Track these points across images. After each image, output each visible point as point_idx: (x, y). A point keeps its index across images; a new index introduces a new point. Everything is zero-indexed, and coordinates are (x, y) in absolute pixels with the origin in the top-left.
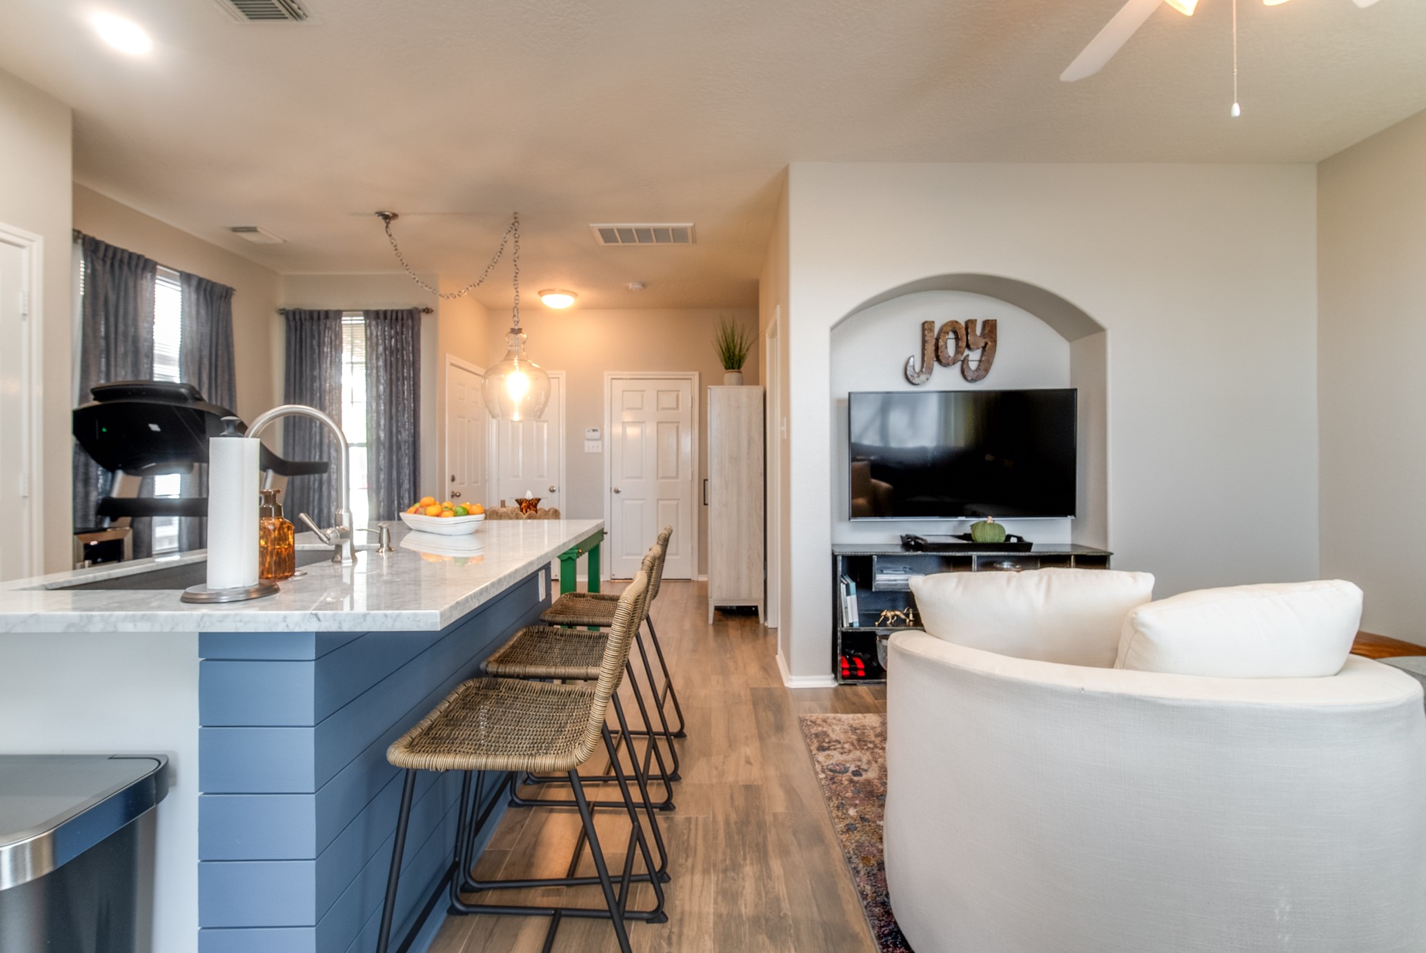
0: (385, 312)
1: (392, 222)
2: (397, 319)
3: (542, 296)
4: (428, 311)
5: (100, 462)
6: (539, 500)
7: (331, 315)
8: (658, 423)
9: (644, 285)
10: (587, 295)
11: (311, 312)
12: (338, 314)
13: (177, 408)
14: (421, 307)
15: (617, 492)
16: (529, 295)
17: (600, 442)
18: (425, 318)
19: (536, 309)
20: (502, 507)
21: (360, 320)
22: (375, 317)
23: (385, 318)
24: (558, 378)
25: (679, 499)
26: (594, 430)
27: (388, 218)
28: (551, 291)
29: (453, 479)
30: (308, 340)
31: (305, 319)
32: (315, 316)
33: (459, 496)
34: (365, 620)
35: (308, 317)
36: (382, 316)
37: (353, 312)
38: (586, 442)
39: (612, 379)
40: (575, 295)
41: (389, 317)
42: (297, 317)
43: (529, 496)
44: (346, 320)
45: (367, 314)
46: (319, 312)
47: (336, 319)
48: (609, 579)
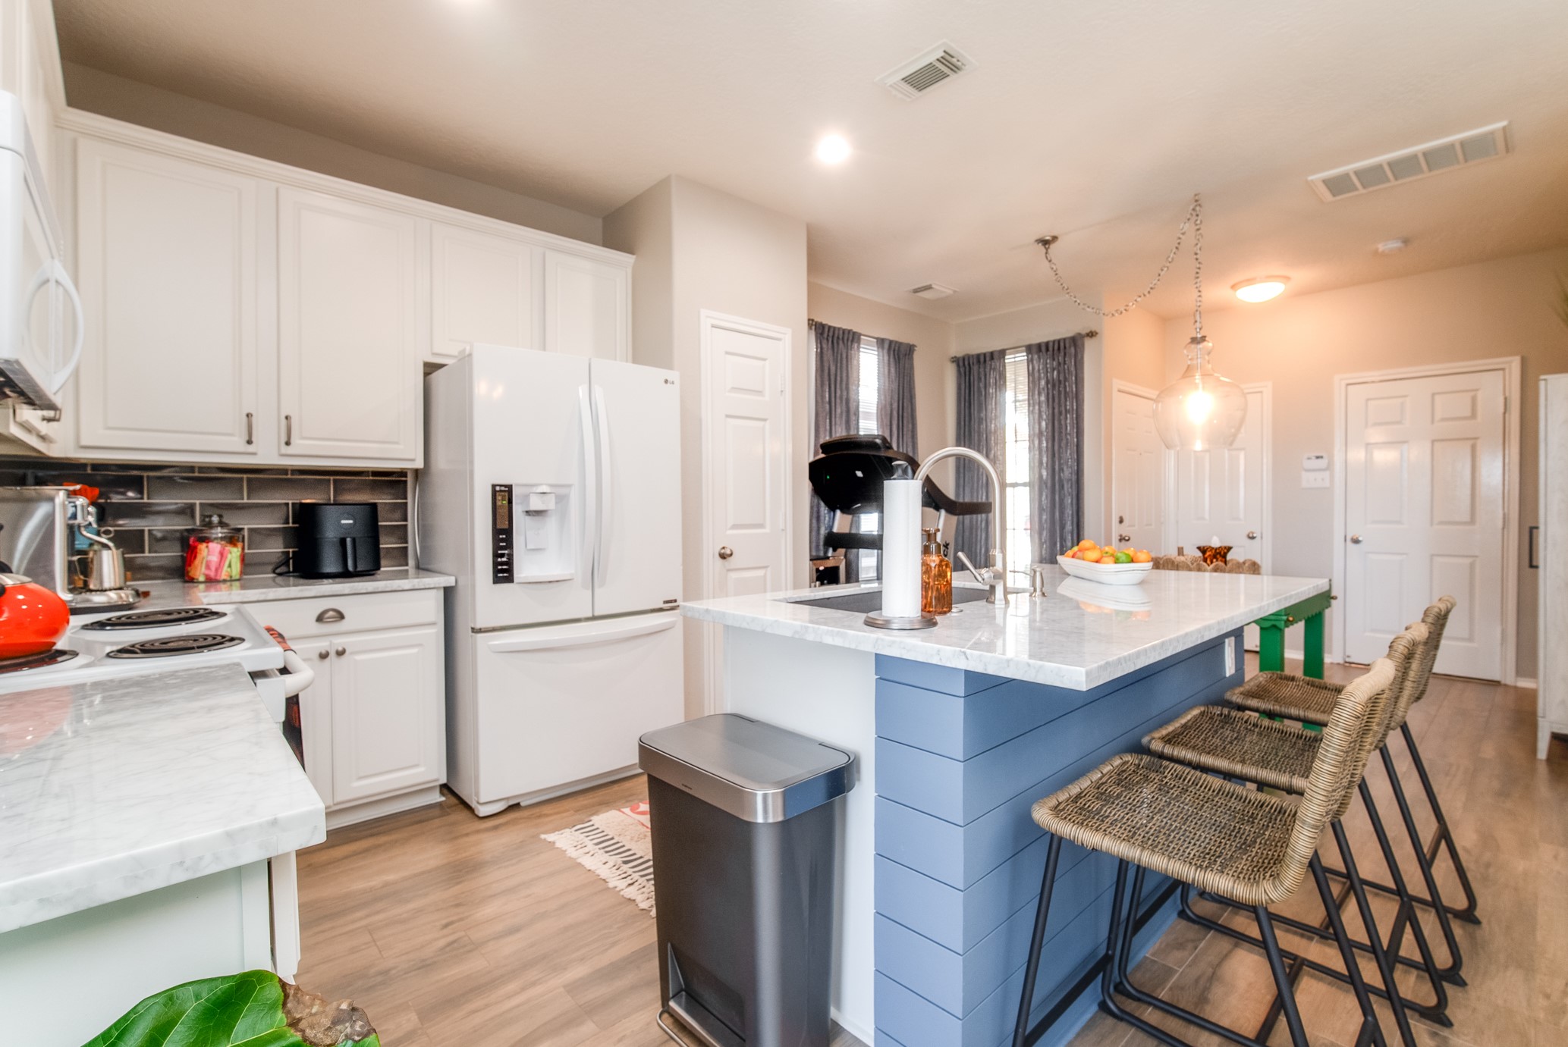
0: (1047, 344)
1: (1053, 247)
2: (1059, 349)
3: (1236, 291)
4: (1092, 334)
5: (827, 504)
6: (1229, 549)
7: (996, 356)
8: (1433, 442)
9: (1406, 241)
10: (1304, 276)
11: (978, 356)
12: (1002, 353)
13: (874, 456)
14: (1084, 332)
15: (1356, 541)
16: (1216, 293)
17: (1327, 474)
18: (1089, 344)
19: (1224, 310)
20: (1179, 555)
21: (1022, 357)
22: (1036, 350)
23: (1047, 350)
24: (1261, 392)
25: (1476, 556)
26: (1318, 457)
27: (1045, 243)
28: (1250, 281)
29: (1121, 521)
30: (976, 383)
31: (973, 364)
32: (982, 360)
33: (1128, 540)
34: (1008, 666)
35: (975, 361)
36: (1043, 349)
37: (1015, 349)
38: (1304, 474)
39: (1348, 385)
40: (1287, 279)
41: (1051, 349)
42: (966, 363)
43: (1216, 543)
44: (1009, 359)
45: (1029, 349)
46: (985, 354)
47: (1000, 359)
48: (1341, 662)
